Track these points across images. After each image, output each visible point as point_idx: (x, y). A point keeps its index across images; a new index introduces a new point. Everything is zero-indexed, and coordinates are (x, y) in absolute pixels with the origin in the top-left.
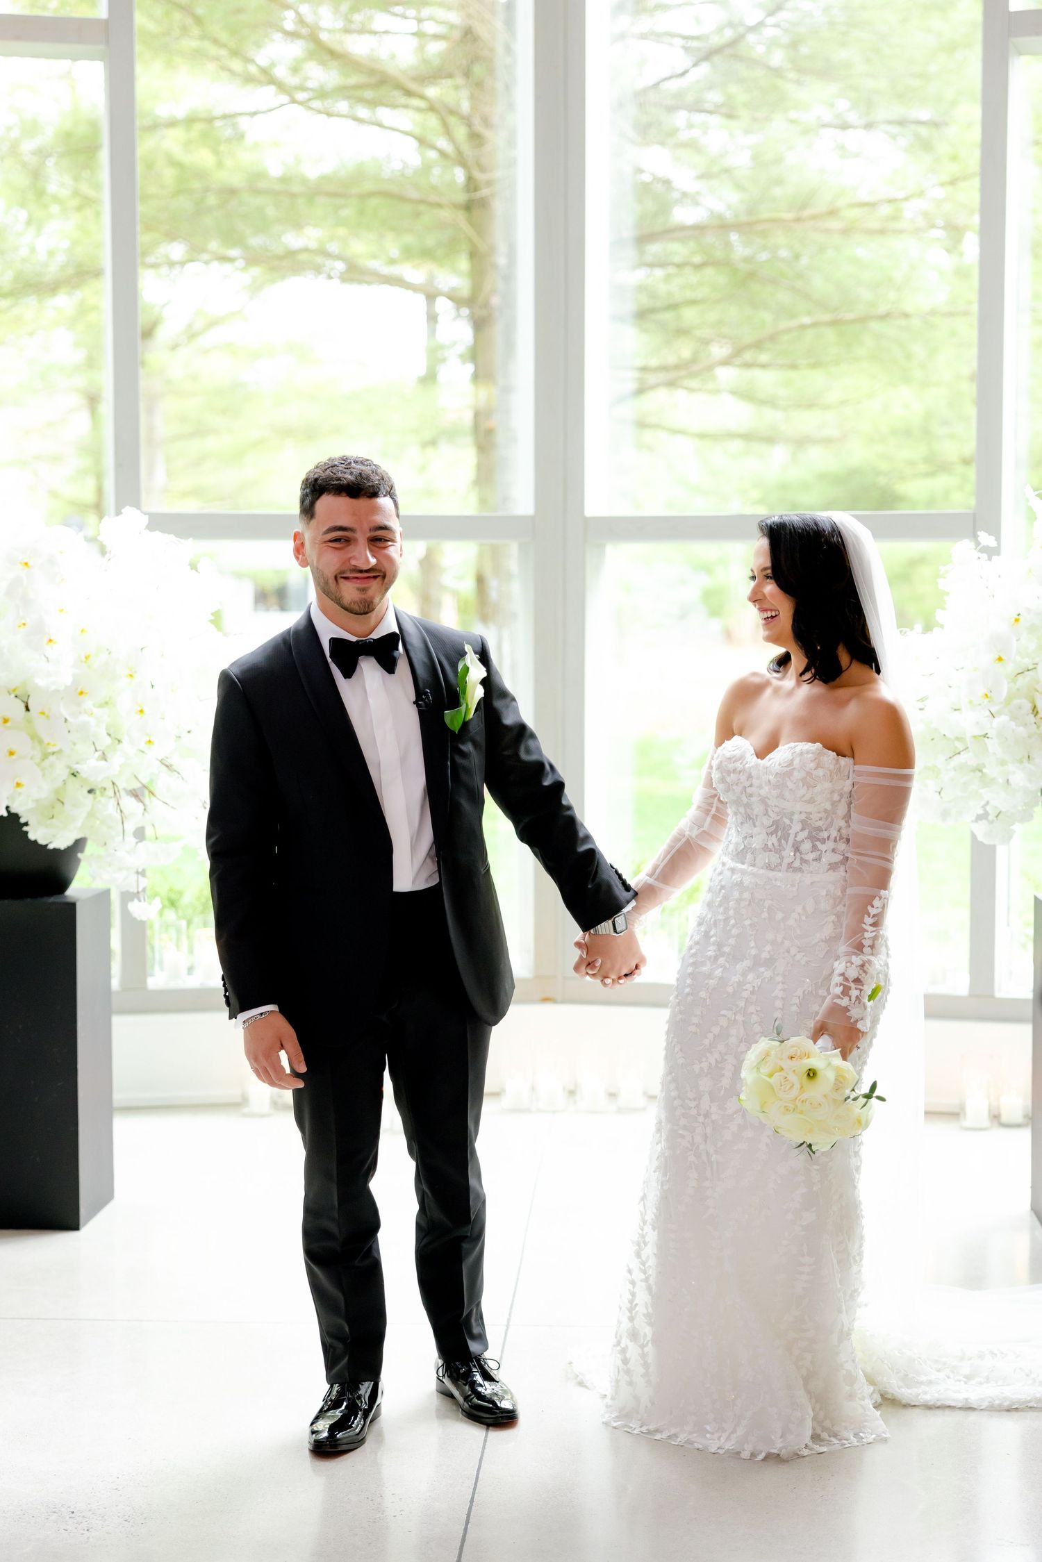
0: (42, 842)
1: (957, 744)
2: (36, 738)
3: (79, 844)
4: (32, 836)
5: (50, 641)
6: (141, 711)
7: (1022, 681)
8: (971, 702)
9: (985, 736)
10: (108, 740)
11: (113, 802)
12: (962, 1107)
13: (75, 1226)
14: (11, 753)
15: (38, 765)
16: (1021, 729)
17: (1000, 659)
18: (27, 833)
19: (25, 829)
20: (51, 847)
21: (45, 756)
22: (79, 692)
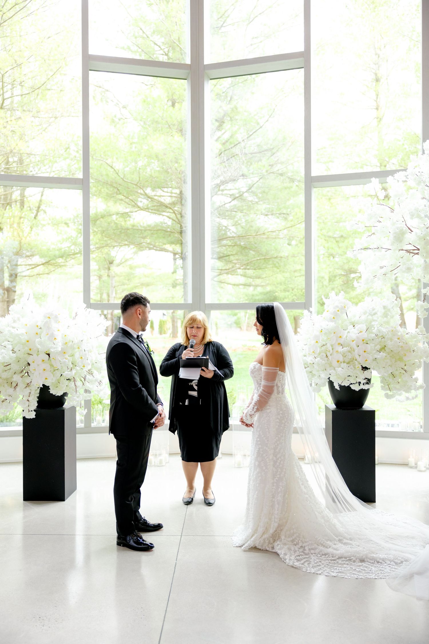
0: (54, 394)
1: (305, 365)
2: (52, 365)
3: (65, 394)
4: (51, 392)
5: (55, 339)
6: (82, 358)
7: (323, 348)
8: (309, 354)
9: (313, 363)
10: (72, 366)
11: (73, 383)
12: (305, 457)
13: (64, 500)
14: (44, 370)
15: (52, 373)
16: (324, 361)
17: (317, 342)
18: (50, 391)
19: (49, 390)
20: (56, 395)
21: (55, 370)
22: (63, 352)
